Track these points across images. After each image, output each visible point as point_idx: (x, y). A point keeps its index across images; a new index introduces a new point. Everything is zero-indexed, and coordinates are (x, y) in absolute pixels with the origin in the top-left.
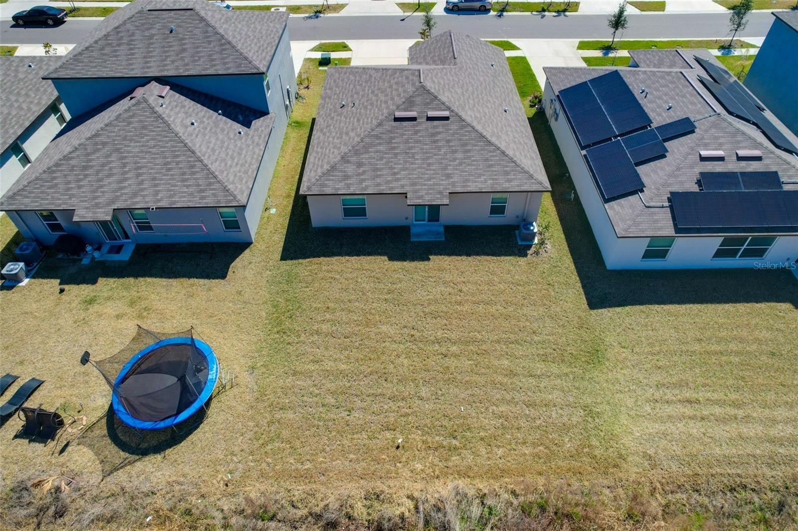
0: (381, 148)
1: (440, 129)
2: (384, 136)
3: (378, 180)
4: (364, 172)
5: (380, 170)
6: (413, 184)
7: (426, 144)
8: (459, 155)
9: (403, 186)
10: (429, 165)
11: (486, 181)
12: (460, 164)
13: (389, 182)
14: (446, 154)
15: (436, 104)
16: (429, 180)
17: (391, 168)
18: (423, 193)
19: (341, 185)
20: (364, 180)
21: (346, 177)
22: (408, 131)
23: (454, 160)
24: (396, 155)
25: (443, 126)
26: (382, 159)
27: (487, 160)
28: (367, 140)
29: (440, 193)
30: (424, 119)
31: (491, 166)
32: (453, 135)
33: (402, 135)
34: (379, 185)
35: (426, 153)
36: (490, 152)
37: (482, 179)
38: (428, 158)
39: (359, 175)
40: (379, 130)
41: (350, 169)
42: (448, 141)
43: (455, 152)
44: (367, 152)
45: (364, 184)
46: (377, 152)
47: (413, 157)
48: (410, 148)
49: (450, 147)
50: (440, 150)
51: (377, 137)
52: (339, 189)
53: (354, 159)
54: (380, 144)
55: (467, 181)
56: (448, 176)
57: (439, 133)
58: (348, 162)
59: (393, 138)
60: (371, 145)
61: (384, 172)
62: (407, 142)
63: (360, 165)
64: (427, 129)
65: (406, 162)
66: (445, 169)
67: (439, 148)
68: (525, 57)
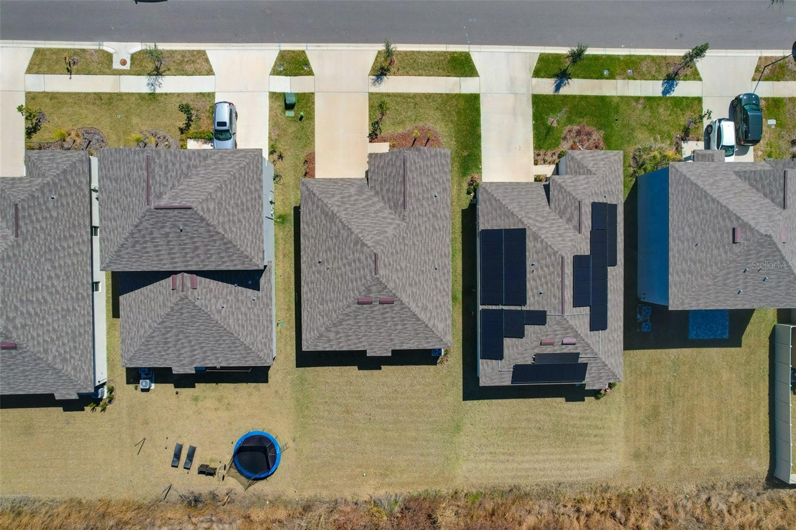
0: (350, 322)
1: (388, 310)
2: (351, 314)
3: (349, 342)
4: (340, 338)
5: (351, 336)
6: (370, 345)
7: (379, 320)
8: (399, 327)
9: (364, 346)
10: (380, 333)
11: (414, 343)
12: (399, 333)
13: (356, 344)
14: (391, 326)
15: (386, 292)
16: (380, 342)
17: (357, 335)
18: (376, 350)
19: (327, 345)
20: (341, 342)
21: (329, 341)
22: (367, 311)
23: (396, 330)
24: (360, 327)
25: (390, 307)
26: (351, 329)
27: (416, 330)
28: (341, 317)
29: (386, 349)
30: (378, 303)
31: (419, 333)
32: (396, 314)
33: (363, 313)
34: (349, 345)
35: (378, 325)
36: (419, 325)
37: (412, 341)
38: (380, 329)
39: (338, 339)
40: (348, 310)
41: (332, 335)
42: (393, 318)
43: (396, 325)
44: (341, 325)
45: (341, 345)
46: (348, 325)
47: (370, 328)
48: (368, 322)
49: (393, 321)
50: (387, 324)
51: (347, 315)
52: (326, 347)
53: (333, 329)
54: (349, 319)
55: (403, 343)
56: (392, 340)
57: (387, 312)
58: (330, 331)
59: (358, 315)
60: (344, 320)
61: (352, 338)
62: (366, 318)
63: (337, 333)
64: (379, 310)
65: (366, 331)
66: (390, 335)
67: (387, 322)
68: (479, 95)
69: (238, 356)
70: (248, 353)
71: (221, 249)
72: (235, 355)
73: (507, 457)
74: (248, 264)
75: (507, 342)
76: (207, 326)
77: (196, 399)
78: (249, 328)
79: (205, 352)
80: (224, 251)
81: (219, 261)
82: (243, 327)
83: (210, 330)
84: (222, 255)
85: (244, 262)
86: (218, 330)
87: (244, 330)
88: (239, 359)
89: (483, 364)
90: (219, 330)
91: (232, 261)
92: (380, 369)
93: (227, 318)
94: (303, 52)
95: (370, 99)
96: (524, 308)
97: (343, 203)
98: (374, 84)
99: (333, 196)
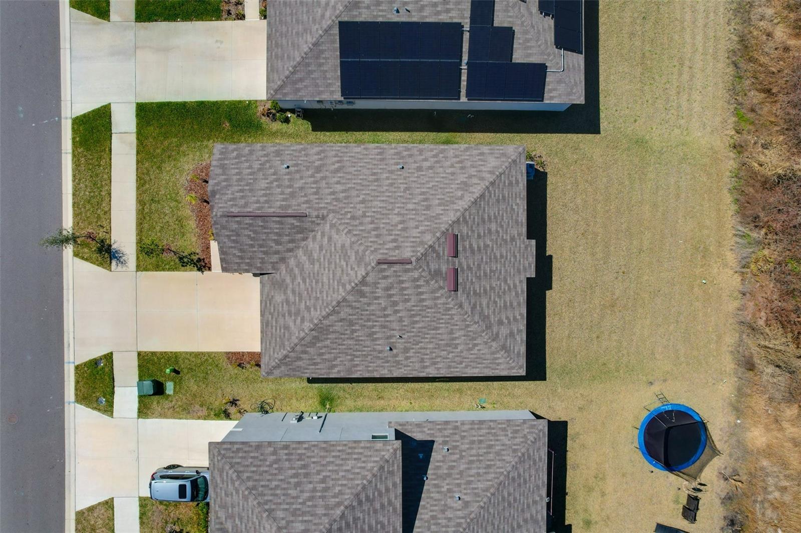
0: (484, 303)
1: (467, 244)
2: (473, 301)
3: (515, 304)
4: (507, 318)
5: (505, 302)
6: (519, 271)
7: (482, 258)
8: (493, 227)
9: (521, 282)
10: (502, 256)
11: (517, 204)
12: (502, 226)
13: (517, 294)
14: (492, 240)
15: (439, 246)
16: (515, 257)
17: (504, 293)
18: (527, 263)
19: (518, 338)
20: (515, 318)
21: (512, 334)
22: (468, 276)
23: (497, 232)
24: (492, 288)
25: (463, 240)
26: (495, 302)
27: (498, 201)
28: (476, 318)
29: (526, 247)
30: (456, 260)
31: (504, 197)
32: (473, 231)
33: (472, 283)
34: (519, 304)
35: (490, 259)
36: (490, 196)
37: (515, 207)
38: (495, 257)
39: (509, 322)
40: (466, 306)
41: (504, 331)
42: (479, 236)
43: (490, 230)
44: (488, 317)
45: (518, 317)
46: (488, 307)
47: (494, 272)
48: (485, 274)
49: (484, 235)
50: (488, 246)
51: (474, 308)
52: (521, 340)
53: (495, 329)
54: (480, 304)
55: (517, 222)
56: (513, 239)
57: (471, 245)
58: (497, 334)
59: (475, 292)
60: (481, 313)
61: (508, 299)
62: (479, 278)
63: (500, 322)
64: (466, 258)
65: (499, 279)
66: (506, 241)
67: (486, 246)
68: (137, 104)
69: (533, 472)
70: (529, 457)
71: (369, 509)
72: (530, 476)
73: (686, 69)
74: (393, 465)
75: (519, 56)
76: (488, 521)
77: (588, 523)
78: (491, 456)
79: (526, 521)
80: (371, 505)
81: (388, 511)
82: (489, 467)
83: (494, 517)
84: (378, 506)
85: (389, 472)
86: (494, 506)
87: (494, 465)
88: (537, 470)
89: (551, 98)
90: (494, 503)
91: (387, 490)
92: (551, 257)
93: (476, 491)
94: (77, 368)
95: (146, 269)
96: (467, 27)
97: (298, 313)
98: (124, 263)
99: (287, 328)
